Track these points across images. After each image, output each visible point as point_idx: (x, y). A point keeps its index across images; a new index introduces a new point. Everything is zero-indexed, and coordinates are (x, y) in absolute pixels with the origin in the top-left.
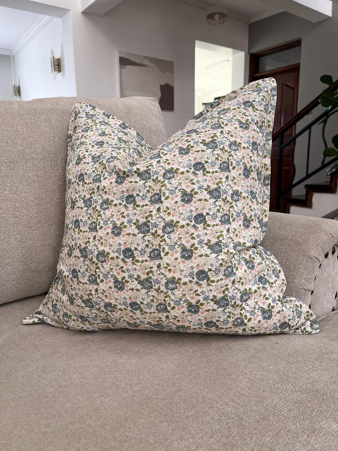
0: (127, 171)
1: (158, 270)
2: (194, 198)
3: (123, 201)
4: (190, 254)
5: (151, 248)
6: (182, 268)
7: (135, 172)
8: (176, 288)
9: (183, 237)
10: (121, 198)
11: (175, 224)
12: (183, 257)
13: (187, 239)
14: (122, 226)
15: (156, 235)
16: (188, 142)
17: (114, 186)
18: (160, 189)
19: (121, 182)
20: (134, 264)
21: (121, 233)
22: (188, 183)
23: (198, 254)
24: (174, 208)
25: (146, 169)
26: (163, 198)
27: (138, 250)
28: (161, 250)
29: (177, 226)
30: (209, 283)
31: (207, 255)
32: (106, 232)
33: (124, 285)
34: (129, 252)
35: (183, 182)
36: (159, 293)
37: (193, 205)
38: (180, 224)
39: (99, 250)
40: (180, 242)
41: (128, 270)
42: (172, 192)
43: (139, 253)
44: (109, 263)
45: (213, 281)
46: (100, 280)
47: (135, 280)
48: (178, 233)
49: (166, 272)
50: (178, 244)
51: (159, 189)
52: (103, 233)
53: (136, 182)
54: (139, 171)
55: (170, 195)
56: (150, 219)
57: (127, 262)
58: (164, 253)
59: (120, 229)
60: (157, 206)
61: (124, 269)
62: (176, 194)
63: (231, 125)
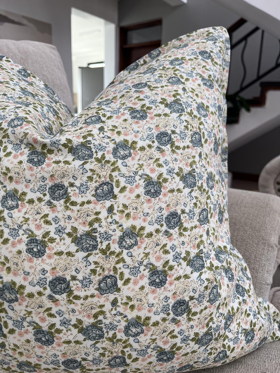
0: (50, 143)
1: (114, 309)
2: (164, 188)
3: (45, 195)
4: (163, 278)
5: (100, 275)
6: (151, 301)
7: (65, 145)
8: (142, 332)
9: (151, 252)
10: (41, 189)
11: (139, 232)
12: (152, 283)
13: (158, 254)
14: (46, 240)
15: (108, 253)
16: (141, 100)
17: (26, 168)
18: (110, 175)
19: (39, 161)
20: (71, 303)
21: (45, 252)
22: (152, 165)
23: (175, 276)
24: (134, 205)
25: (82, 140)
26: (116, 191)
27: (78, 280)
28: (118, 276)
29: (142, 235)
30: (190, 316)
31: (186, 277)
32: (15, 250)
33: (53, 337)
34: (62, 284)
35: (144, 163)
36: (114, 343)
37: (163, 200)
38: (146, 232)
39: (5, 281)
40: (147, 260)
41: (60, 313)
42: (130, 180)
43: (80, 285)
44: (25, 304)
45: (195, 314)
46: (8, 330)
47: (72, 328)
48: (144, 246)
49: (126, 310)
50: (145, 263)
51: (108, 175)
52: (11, 252)
53: (66, 162)
54: (71, 143)
55: (127, 185)
56: (96, 225)
57: (57, 300)
58: (123, 281)
59: (43, 244)
60: (108, 204)
61: (53, 311)
62: (137, 183)
63: (193, 81)
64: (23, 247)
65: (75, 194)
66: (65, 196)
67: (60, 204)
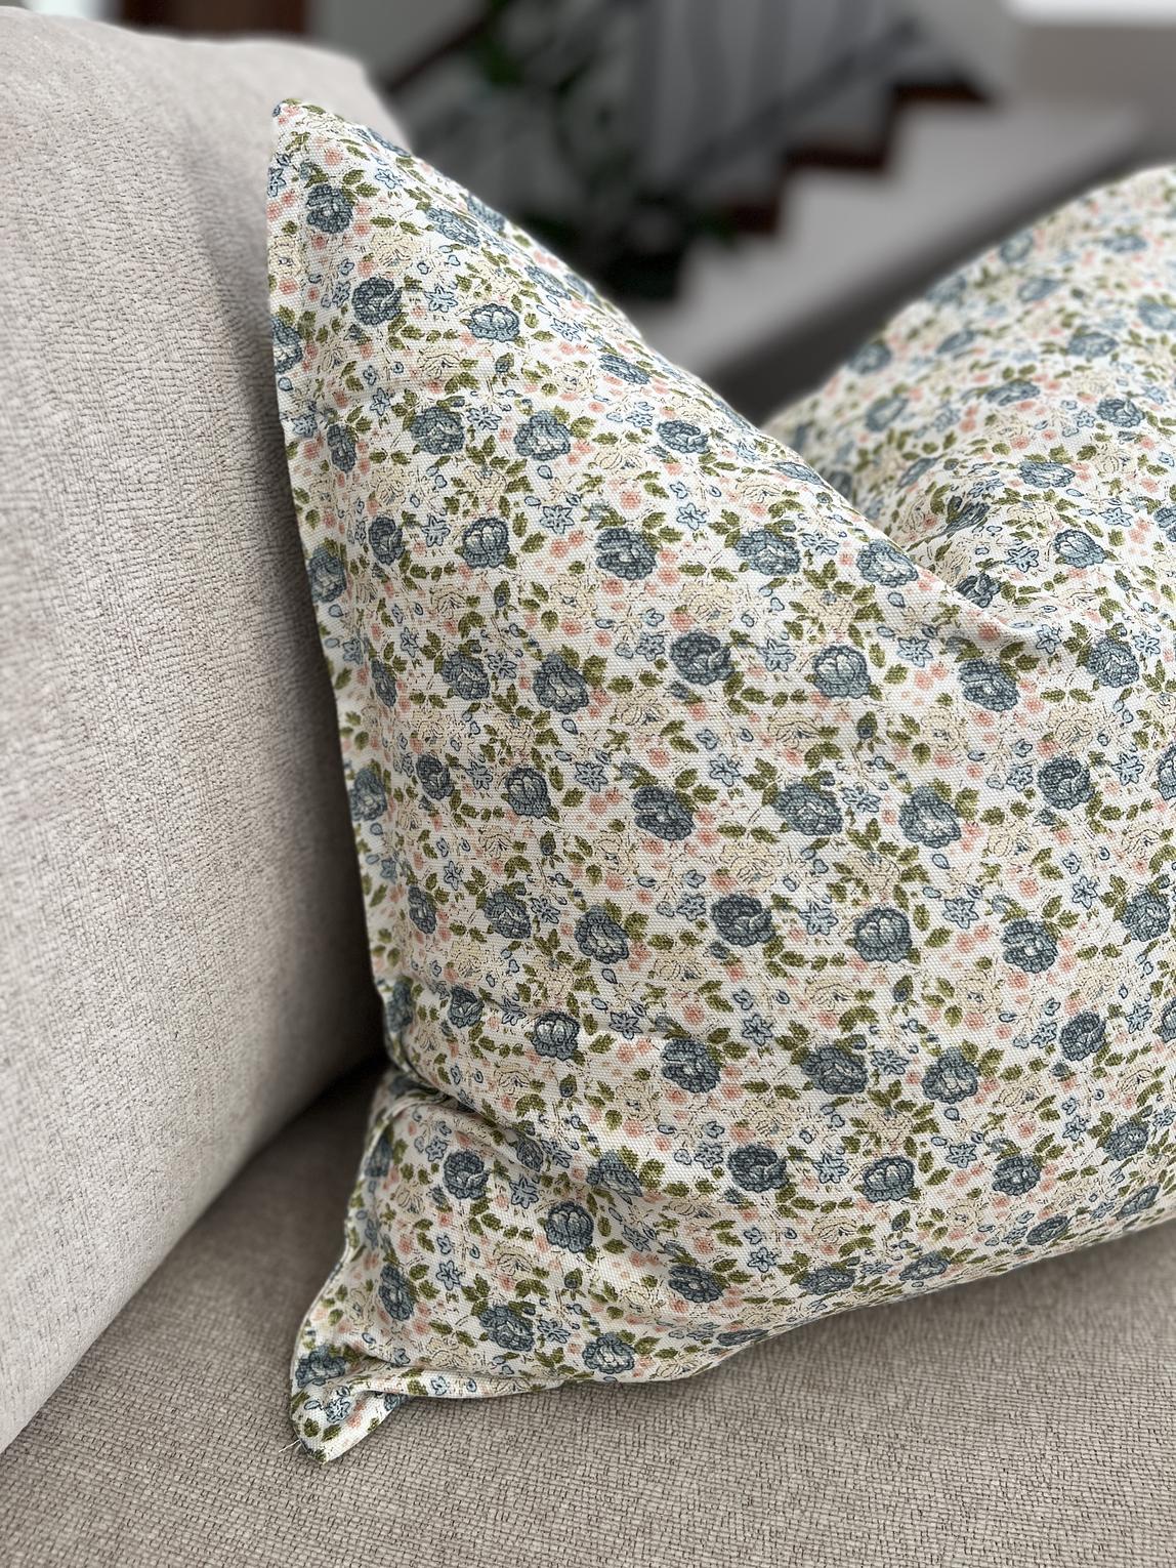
0: (1036, 639)
3: (1030, 794)
5: (1167, 993)
7: (1071, 645)
10: (1018, 777)
14: (1055, 920)
17: (967, 717)
19: (999, 694)
20: (1098, 1077)
47: (1087, 1138)
52: (958, 965)
53: (1078, 695)
54: (1085, 637)
56: (1165, 867)
57: (1072, 1074)
61: (1056, 1105)
64: (994, 948)
65: (1110, 786)
66: (1085, 795)
67: (1075, 817)
